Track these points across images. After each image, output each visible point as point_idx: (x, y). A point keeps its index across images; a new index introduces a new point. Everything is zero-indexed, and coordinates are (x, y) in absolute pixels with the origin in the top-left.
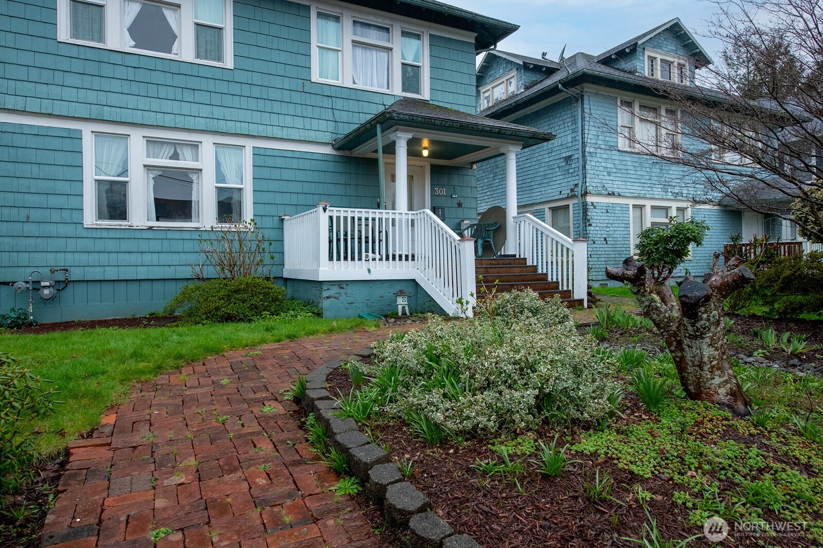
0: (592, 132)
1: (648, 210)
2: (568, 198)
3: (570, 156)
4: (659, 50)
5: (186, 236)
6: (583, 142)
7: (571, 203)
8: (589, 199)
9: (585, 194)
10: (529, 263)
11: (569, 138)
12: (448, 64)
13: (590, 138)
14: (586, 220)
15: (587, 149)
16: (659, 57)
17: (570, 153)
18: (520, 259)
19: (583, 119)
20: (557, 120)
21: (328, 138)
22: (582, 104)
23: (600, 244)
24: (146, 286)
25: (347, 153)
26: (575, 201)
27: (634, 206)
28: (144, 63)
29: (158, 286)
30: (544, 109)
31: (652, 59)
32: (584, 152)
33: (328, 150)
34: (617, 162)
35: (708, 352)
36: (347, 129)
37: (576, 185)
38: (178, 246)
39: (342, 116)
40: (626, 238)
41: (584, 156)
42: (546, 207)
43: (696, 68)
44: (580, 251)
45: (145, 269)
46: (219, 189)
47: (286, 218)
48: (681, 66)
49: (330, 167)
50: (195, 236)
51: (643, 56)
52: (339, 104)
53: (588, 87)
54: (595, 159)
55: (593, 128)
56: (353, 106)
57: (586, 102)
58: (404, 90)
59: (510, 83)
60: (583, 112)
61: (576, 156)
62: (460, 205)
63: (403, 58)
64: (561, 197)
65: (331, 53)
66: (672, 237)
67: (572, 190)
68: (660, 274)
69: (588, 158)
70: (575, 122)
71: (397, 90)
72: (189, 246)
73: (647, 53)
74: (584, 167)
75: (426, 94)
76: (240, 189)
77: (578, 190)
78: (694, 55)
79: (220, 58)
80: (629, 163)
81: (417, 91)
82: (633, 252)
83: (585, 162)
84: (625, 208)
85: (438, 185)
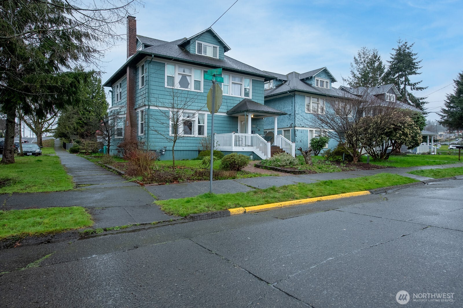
0: (297, 107)
1: (314, 132)
2: (290, 127)
3: (291, 114)
4: (320, 78)
5: (191, 138)
6: (295, 110)
7: (290, 129)
8: (296, 128)
9: (295, 127)
10: (280, 148)
11: (291, 108)
12: (257, 88)
13: (297, 109)
14: (295, 135)
15: (296, 112)
16: (320, 80)
17: (291, 113)
18: (278, 147)
19: (295, 102)
20: (287, 102)
21: (226, 111)
22: (295, 98)
23: (299, 143)
24: (182, 152)
25: (230, 115)
26: (292, 129)
27: (310, 130)
28: (184, 92)
29: (185, 152)
30: (283, 97)
31: (317, 80)
32: (295, 113)
33: (225, 114)
34: (305, 116)
35: (308, 158)
36: (230, 108)
37: (292, 124)
38: (189, 141)
39: (229, 105)
40: (307, 141)
41: (295, 115)
42: (283, 130)
43: (332, 82)
44: (294, 145)
45: (182, 147)
46: (199, 126)
47: (216, 134)
48: (327, 82)
49: (226, 119)
50: (194, 139)
51: (315, 79)
52: (228, 101)
53: (296, 93)
54: (298, 115)
55: (298, 106)
56: (232, 101)
57: (296, 97)
58: (245, 96)
59: (271, 84)
60: (295, 100)
61: (292, 114)
62: (259, 130)
63: (245, 87)
64: (287, 127)
65: (226, 86)
66: (320, 141)
67: (291, 125)
68: (316, 152)
69: (296, 115)
70: (292, 103)
71: (243, 97)
72: (192, 141)
73: (316, 79)
74: (295, 118)
75: (250, 97)
76: (203, 126)
77: (293, 125)
78: (331, 78)
79: (199, 89)
80: (309, 117)
81: (248, 97)
82: (309, 145)
83: (295, 116)
84: (307, 131)
85: (253, 124)
